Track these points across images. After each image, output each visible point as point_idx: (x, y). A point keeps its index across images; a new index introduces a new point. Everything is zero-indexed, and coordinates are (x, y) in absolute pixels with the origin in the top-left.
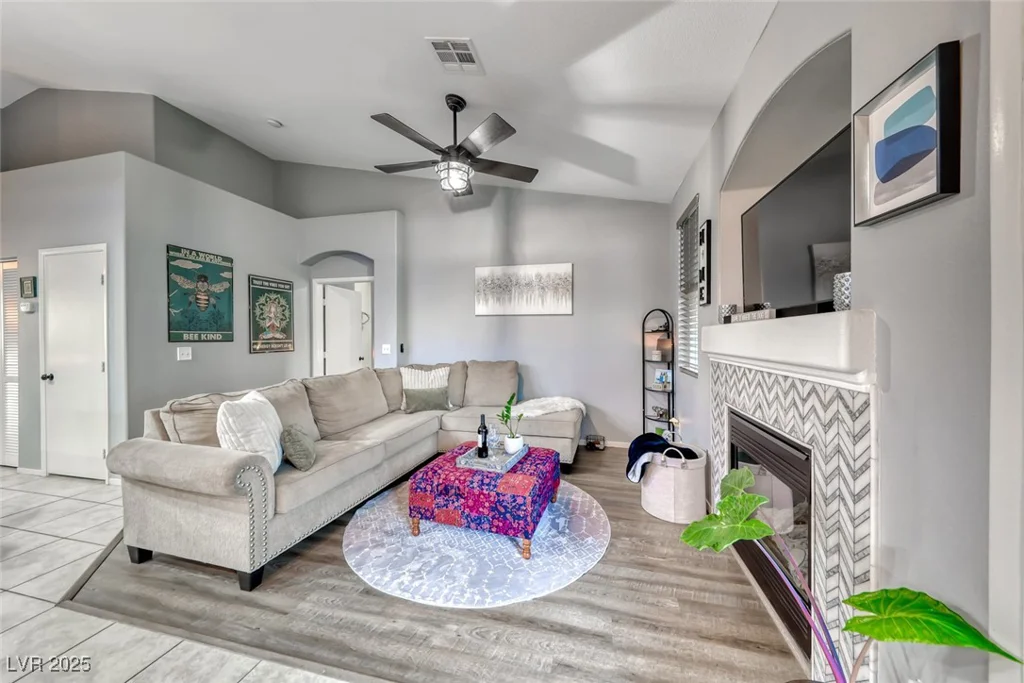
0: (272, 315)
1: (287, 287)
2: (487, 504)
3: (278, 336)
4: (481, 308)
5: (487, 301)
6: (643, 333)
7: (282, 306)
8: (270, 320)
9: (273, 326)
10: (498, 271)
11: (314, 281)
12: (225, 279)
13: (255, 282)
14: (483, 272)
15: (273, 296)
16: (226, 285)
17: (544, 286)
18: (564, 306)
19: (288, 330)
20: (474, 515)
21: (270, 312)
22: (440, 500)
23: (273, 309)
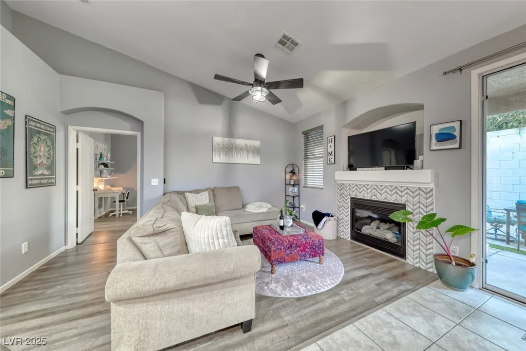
0: (41, 154)
1: (52, 130)
2: (309, 247)
3: (46, 172)
4: (217, 159)
5: (220, 155)
6: (286, 173)
7: (48, 146)
8: (41, 158)
9: (41, 163)
10: (226, 140)
11: (70, 127)
12: (8, 117)
13: (31, 123)
14: (218, 140)
15: (43, 137)
16: (9, 122)
17: (248, 150)
18: (257, 160)
19: (51, 167)
20: (303, 253)
21: (40, 151)
22: (288, 252)
23: (42, 149)
